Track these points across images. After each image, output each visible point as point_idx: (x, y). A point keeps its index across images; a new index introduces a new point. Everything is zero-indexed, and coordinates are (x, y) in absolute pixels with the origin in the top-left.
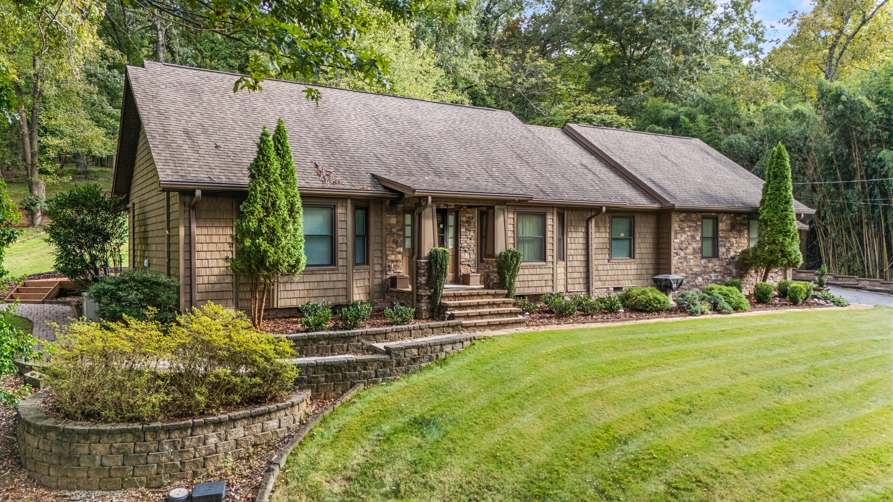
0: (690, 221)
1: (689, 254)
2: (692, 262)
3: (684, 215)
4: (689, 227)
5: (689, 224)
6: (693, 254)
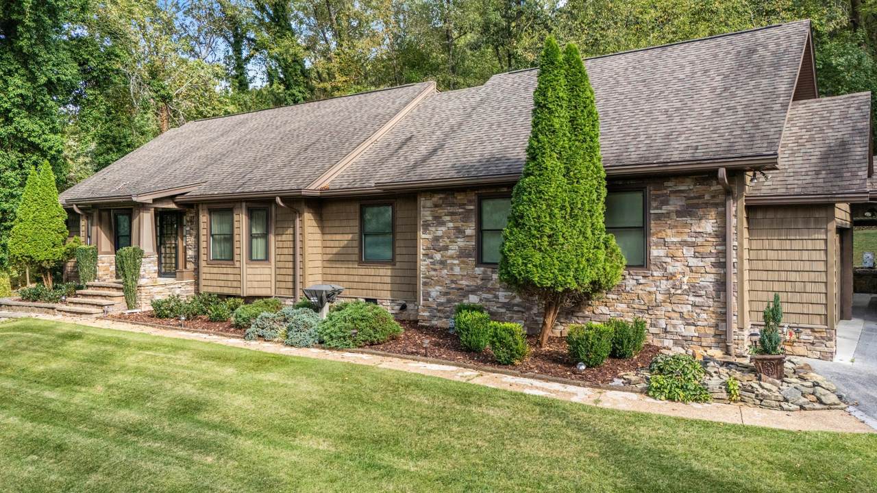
0: (453, 204)
1: (452, 257)
2: (457, 270)
3: (442, 196)
4: (452, 214)
5: (451, 209)
6: (459, 257)
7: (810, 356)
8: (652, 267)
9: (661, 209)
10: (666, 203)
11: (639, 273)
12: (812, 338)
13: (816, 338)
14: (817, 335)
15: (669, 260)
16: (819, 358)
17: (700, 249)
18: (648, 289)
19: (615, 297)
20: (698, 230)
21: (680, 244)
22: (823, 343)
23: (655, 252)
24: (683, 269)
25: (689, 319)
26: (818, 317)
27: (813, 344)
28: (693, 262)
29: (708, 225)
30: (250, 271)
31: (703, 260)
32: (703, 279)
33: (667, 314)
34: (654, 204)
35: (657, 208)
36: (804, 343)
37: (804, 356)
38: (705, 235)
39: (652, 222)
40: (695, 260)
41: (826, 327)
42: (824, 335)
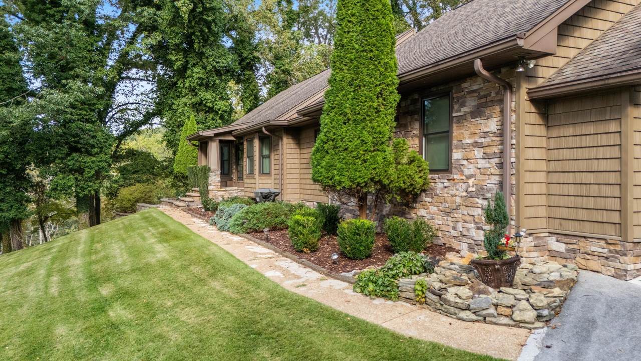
7: (604, 272)
8: (454, 170)
9: (460, 111)
10: (463, 105)
11: (445, 176)
12: (606, 251)
13: (610, 251)
14: (612, 247)
15: (465, 162)
16: (613, 276)
17: (488, 150)
18: (451, 192)
19: (430, 200)
20: (486, 130)
21: (473, 146)
22: (616, 258)
23: (456, 155)
24: (474, 172)
25: (479, 223)
26: (613, 225)
27: (607, 258)
28: (482, 163)
29: (493, 125)
30: (261, 181)
31: (490, 160)
32: (489, 181)
33: (464, 218)
34: (456, 107)
35: (457, 111)
36: (598, 256)
37: (598, 272)
38: (491, 135)
39: (454, 125)
40: (483, 161)
41: (620, 239)
42: (619, 248)
